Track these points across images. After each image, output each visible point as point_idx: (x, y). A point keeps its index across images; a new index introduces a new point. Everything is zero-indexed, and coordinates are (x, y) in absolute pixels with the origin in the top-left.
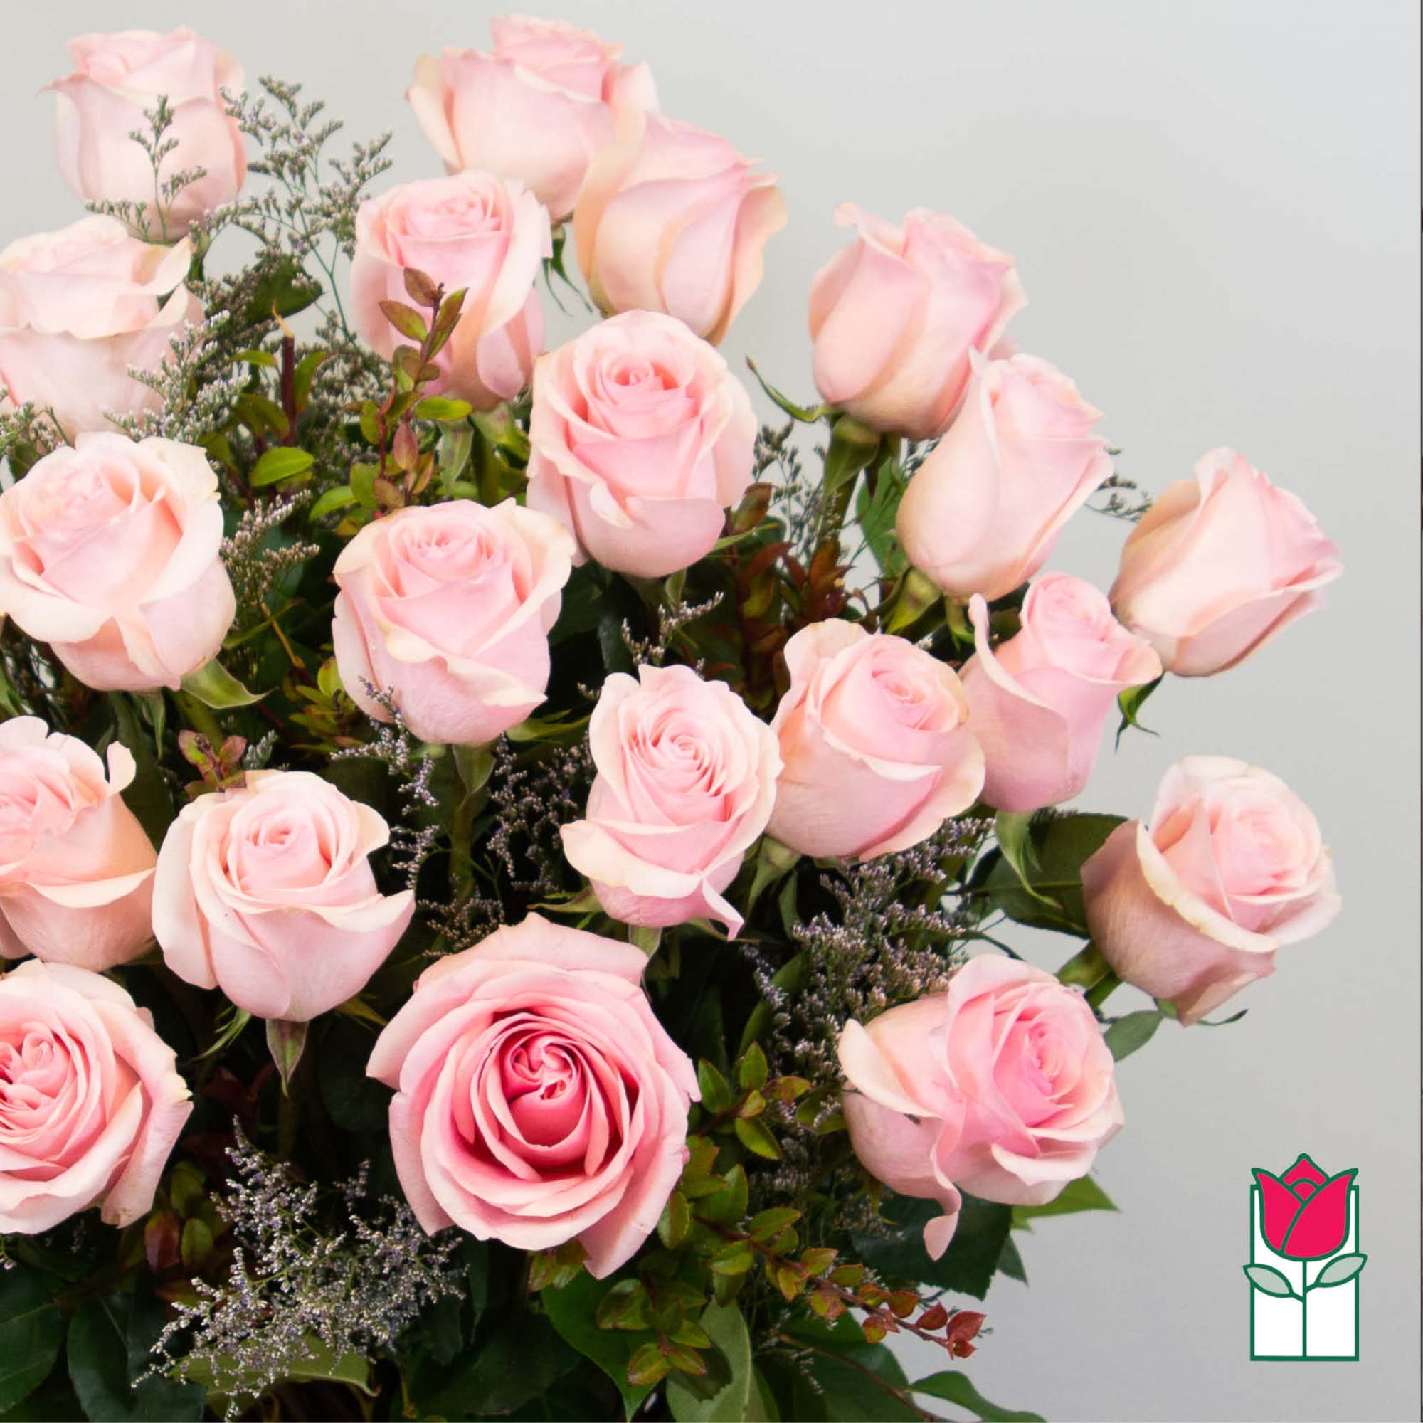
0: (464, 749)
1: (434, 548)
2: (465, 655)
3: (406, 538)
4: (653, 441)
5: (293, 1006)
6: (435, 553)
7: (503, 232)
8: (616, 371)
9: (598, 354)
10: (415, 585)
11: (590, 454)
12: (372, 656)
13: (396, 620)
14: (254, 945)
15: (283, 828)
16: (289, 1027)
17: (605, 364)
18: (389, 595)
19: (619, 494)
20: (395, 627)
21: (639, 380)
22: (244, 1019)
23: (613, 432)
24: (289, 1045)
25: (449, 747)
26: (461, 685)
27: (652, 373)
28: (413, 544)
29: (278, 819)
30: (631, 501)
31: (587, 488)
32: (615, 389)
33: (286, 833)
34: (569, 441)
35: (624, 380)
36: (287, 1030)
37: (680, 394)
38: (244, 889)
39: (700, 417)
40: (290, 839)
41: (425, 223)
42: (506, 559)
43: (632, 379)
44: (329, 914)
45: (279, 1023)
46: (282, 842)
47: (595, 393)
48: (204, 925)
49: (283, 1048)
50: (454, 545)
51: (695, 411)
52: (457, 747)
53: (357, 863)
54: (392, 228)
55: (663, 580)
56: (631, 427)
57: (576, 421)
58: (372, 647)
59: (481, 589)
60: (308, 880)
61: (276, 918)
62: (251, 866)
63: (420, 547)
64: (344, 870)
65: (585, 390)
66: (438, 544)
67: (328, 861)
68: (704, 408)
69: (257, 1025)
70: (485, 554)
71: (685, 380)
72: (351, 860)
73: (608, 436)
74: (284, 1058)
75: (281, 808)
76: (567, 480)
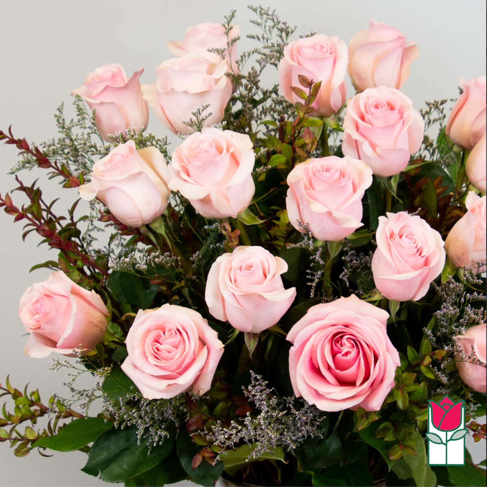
0: (332, 242)
1: (325, 173)
2: (337, 210)
3: (315, 169)
4: (385, 127)
5: (253, 327)
6: (327, 175)
7: (333, 55)
8: (374, 104)
9: (368, 98)
10: (319, 187)
11: (363, 132)
12: (301, 210)
13: (312, 197)
14: (240, 307)
15: (250, 265)
16: (253, 335)
17: (370, 102)
18: (309, 189)
19: (373, 146)
20: (312, 200)
21: (382, 107)
22: (237, 332)
23: (372, 125)
24: (252, 341)
25: (326, 242)
26: (335, 220)
27: (386, 105)
28: (317, 171)
29: (248, 262)
30: (377, 149)
31: (362, 143)
32: (373, 109)
33: (251, 267)
34: (357, 128)
35: (377, 107)
36: (251, 336)
37: (396, 112)
38: (236, 286)
39: (403, 119)
40: (252, 269)
41: (308, 52)
42: (349, 177)
43: (380, 107)
44: (266, 295)
45: (249, 333)
46: (250, 270)
47: (367, 112)
48: (223, 300)
49: (250, 342)
50: (332, 171)
51: (401, 118)
52: (329, 242)
53: (276, 277)
54: (295, 53)
55: (390, 178)
56: (379, 123)
57: (360, 121)
58: (301, 207)
59: (343, 187)
60: (260, 283)
61: (248, 296)
62: (239, 278)
63: (320, 172)
64: (271, 280)
65: (363, 110)
66: (326, 171)
67: (265, 276)
68: (405, 116)
69: (241, 334)
70: (342, 176)
71: (397, 107)
72: (274, 276)
73: (370, 126)
74: (250, 345)
75: (250, 258)
76: (356, 141)
